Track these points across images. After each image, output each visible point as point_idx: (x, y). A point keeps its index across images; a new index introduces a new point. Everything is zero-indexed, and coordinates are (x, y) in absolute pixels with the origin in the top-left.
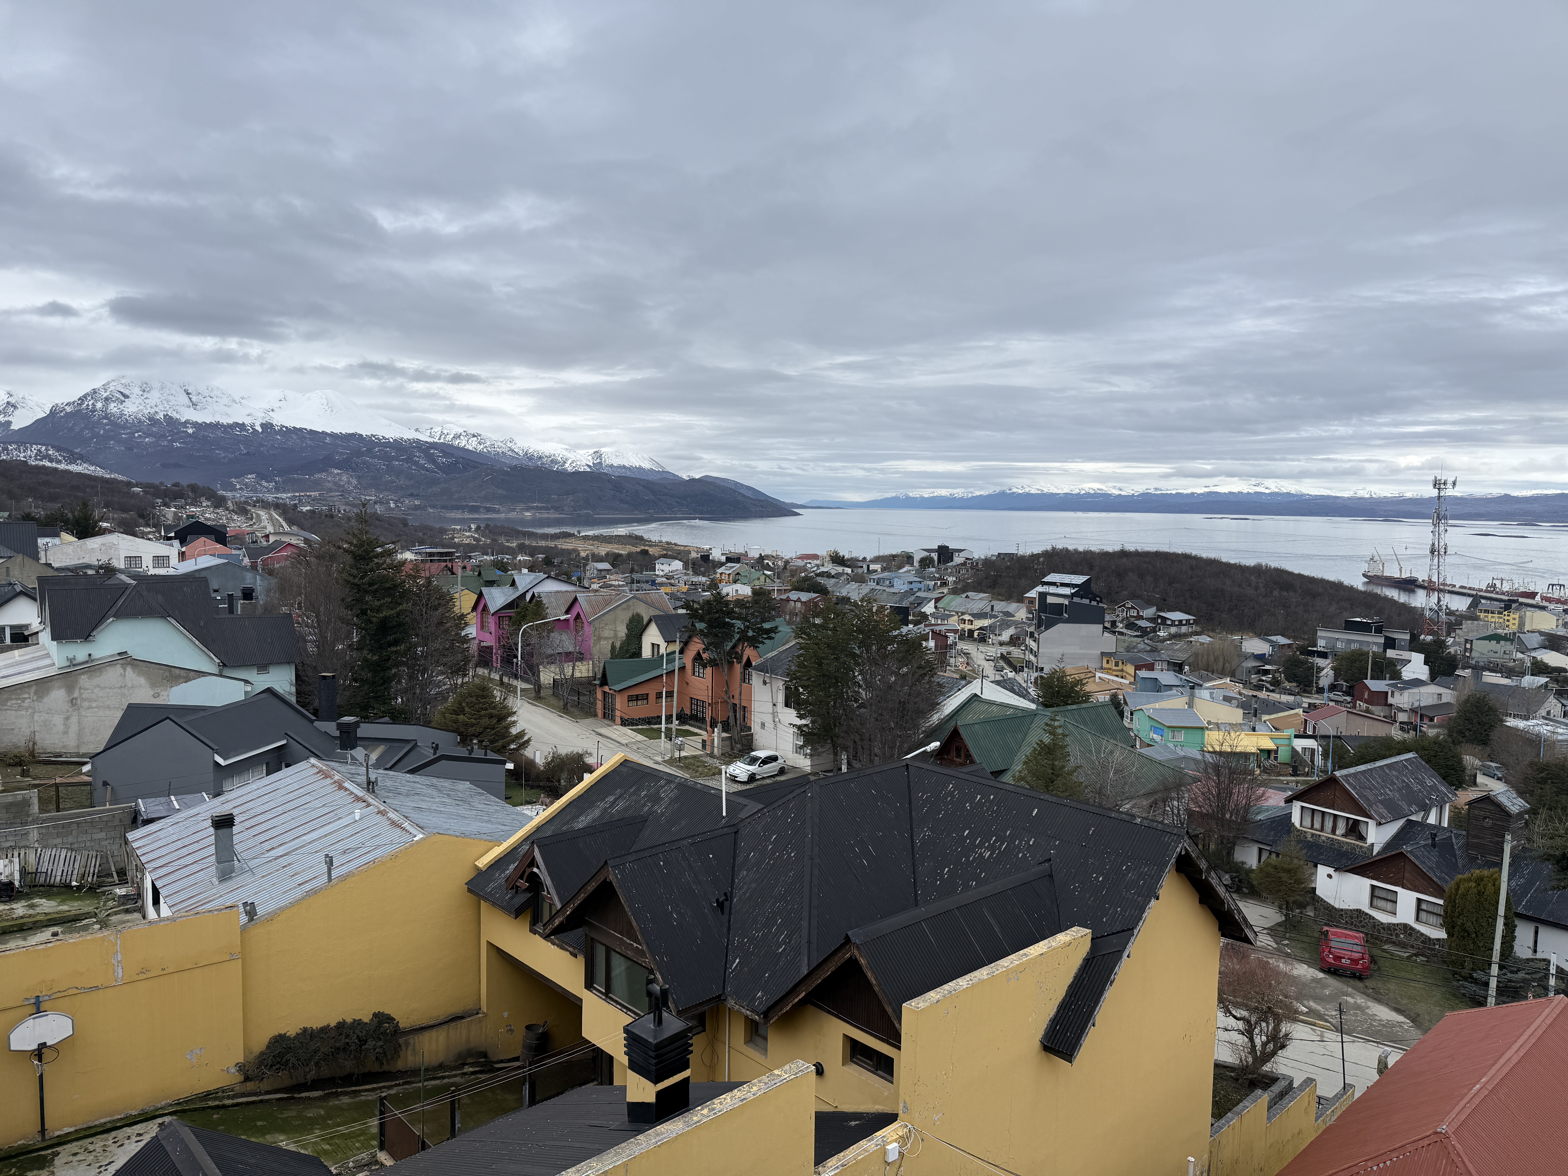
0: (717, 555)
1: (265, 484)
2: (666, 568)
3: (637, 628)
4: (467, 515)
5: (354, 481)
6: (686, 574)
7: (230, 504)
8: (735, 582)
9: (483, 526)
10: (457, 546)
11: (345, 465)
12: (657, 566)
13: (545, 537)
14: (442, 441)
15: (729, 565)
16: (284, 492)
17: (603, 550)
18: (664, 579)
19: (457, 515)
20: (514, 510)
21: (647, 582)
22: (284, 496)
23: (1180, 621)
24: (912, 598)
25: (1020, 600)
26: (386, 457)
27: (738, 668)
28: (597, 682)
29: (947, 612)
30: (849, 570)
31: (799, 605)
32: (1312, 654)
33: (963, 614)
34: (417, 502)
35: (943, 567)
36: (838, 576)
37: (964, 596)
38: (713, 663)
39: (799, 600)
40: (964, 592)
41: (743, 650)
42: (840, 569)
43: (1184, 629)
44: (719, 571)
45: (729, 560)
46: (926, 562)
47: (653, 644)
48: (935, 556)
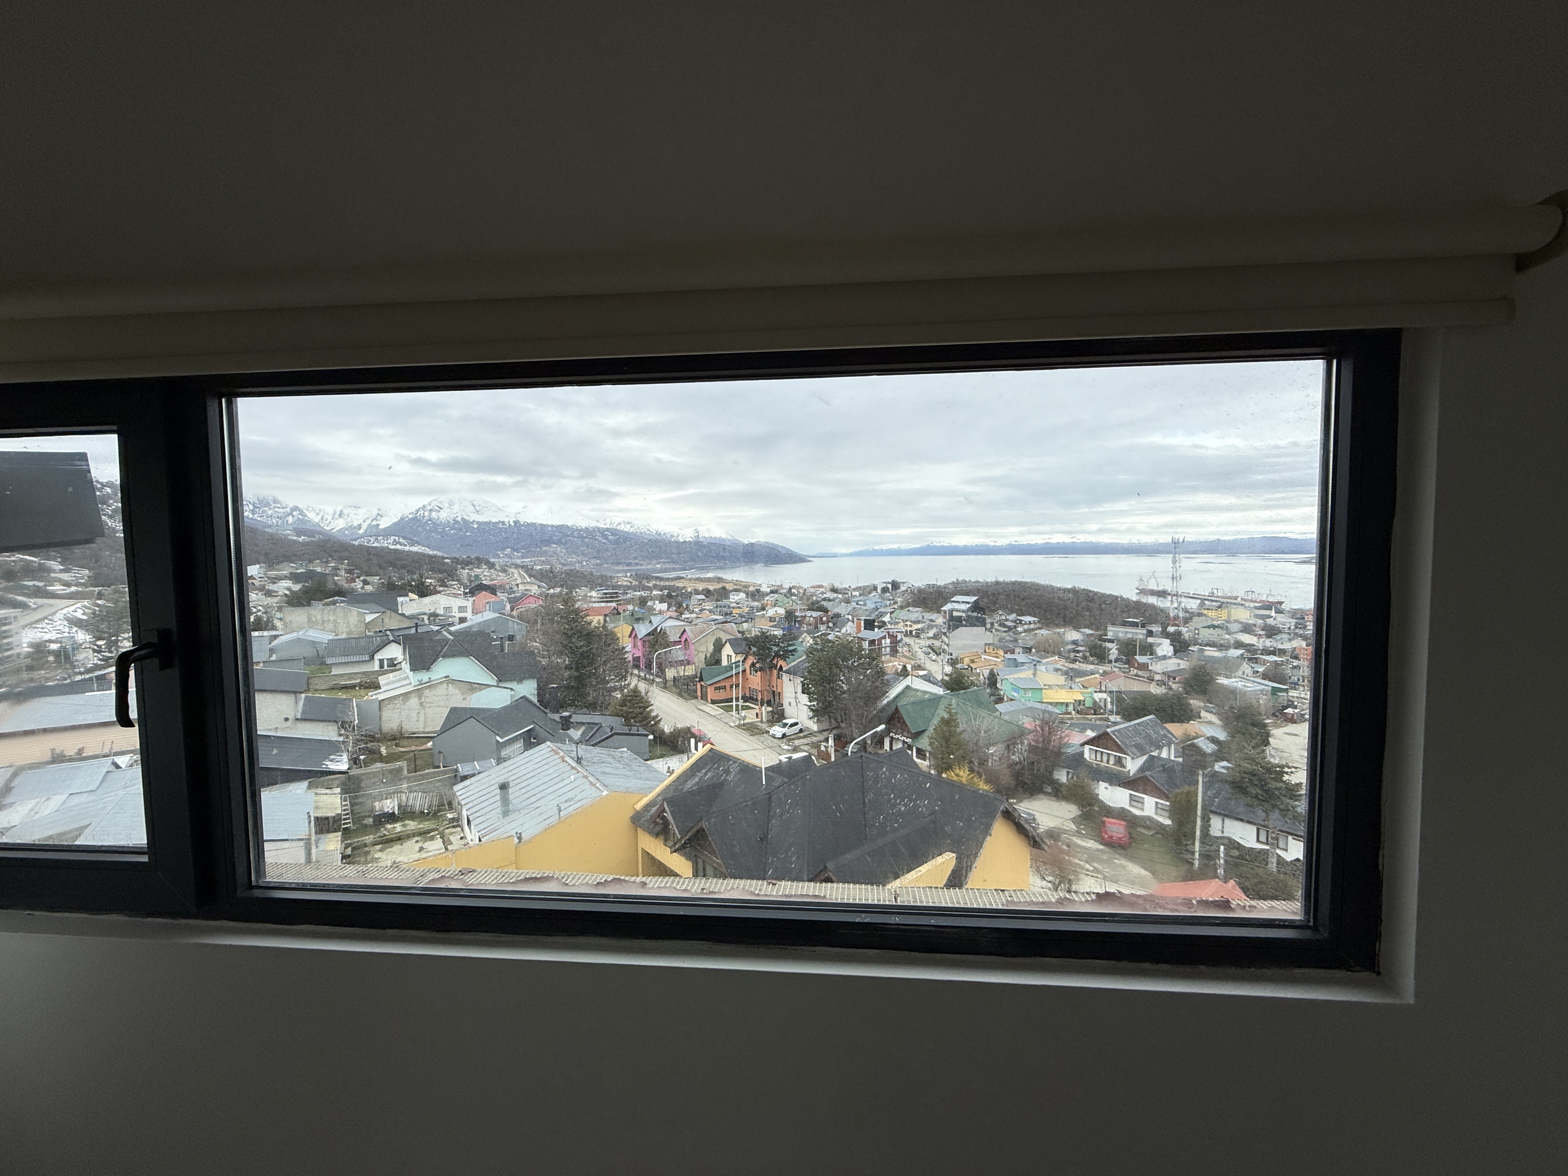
0: (765, 589)
1: (516, 554)
2: (736, 598)
3: (719, 646)
4: (625, 568)
5: (564, 551)
6: (747, 601)
7: (497, 567)
8: (775, 606)
9: (634, 574)
10: (621, 586)
11: (559, 542)
12: (731, 597)
13: (668, 579)
14: (611, 527)
15: (772, 595)
16: (526, 558)
17: (700, 587)
18: (735, 605)
19: (620, 568)
20: (650, 564)
21: (725, 607)
22: (526, 560)
23: (1030, 622)
24: (877, 613)
25: (939, 612)
26: (581, 537)
27: (775, 672)
28: (697, 679)
29: (897, 620)
30: (840, 596)
31: (812, 619)
32: (1105, 640)
33: (906, 621)
34: (598, 561)
35: (894, 593)
36: (833, 600)
37: (907, 609)
38: (761, 669)
39: (811, 616)
40: (907, 607)
41: (777, 662)
42: (835, 595)
43: (1032, 626)
44: (766, 599)
45: (772, 592)
46: (885, 590)
47: (728, 655)
48: (890, 586)
